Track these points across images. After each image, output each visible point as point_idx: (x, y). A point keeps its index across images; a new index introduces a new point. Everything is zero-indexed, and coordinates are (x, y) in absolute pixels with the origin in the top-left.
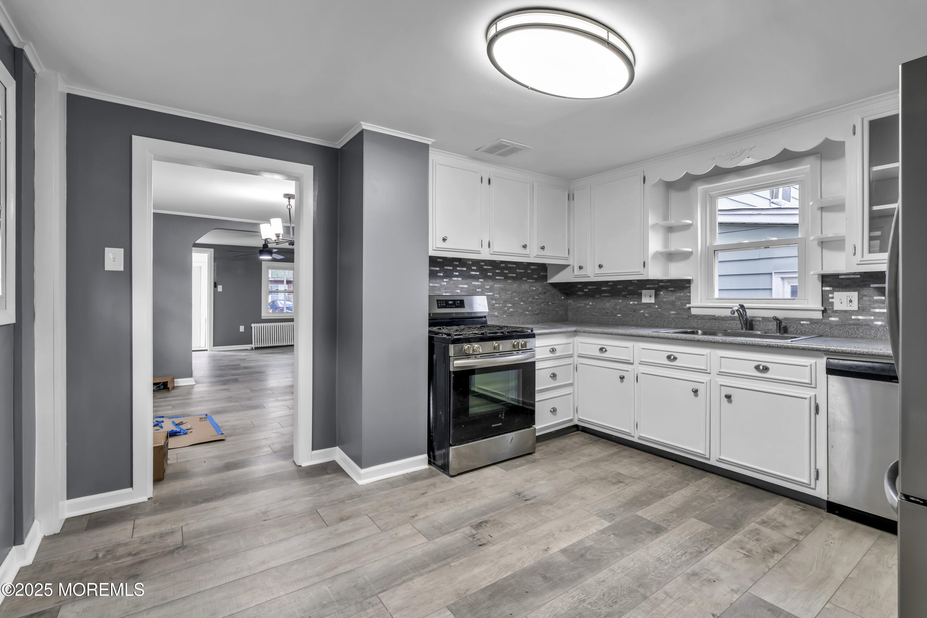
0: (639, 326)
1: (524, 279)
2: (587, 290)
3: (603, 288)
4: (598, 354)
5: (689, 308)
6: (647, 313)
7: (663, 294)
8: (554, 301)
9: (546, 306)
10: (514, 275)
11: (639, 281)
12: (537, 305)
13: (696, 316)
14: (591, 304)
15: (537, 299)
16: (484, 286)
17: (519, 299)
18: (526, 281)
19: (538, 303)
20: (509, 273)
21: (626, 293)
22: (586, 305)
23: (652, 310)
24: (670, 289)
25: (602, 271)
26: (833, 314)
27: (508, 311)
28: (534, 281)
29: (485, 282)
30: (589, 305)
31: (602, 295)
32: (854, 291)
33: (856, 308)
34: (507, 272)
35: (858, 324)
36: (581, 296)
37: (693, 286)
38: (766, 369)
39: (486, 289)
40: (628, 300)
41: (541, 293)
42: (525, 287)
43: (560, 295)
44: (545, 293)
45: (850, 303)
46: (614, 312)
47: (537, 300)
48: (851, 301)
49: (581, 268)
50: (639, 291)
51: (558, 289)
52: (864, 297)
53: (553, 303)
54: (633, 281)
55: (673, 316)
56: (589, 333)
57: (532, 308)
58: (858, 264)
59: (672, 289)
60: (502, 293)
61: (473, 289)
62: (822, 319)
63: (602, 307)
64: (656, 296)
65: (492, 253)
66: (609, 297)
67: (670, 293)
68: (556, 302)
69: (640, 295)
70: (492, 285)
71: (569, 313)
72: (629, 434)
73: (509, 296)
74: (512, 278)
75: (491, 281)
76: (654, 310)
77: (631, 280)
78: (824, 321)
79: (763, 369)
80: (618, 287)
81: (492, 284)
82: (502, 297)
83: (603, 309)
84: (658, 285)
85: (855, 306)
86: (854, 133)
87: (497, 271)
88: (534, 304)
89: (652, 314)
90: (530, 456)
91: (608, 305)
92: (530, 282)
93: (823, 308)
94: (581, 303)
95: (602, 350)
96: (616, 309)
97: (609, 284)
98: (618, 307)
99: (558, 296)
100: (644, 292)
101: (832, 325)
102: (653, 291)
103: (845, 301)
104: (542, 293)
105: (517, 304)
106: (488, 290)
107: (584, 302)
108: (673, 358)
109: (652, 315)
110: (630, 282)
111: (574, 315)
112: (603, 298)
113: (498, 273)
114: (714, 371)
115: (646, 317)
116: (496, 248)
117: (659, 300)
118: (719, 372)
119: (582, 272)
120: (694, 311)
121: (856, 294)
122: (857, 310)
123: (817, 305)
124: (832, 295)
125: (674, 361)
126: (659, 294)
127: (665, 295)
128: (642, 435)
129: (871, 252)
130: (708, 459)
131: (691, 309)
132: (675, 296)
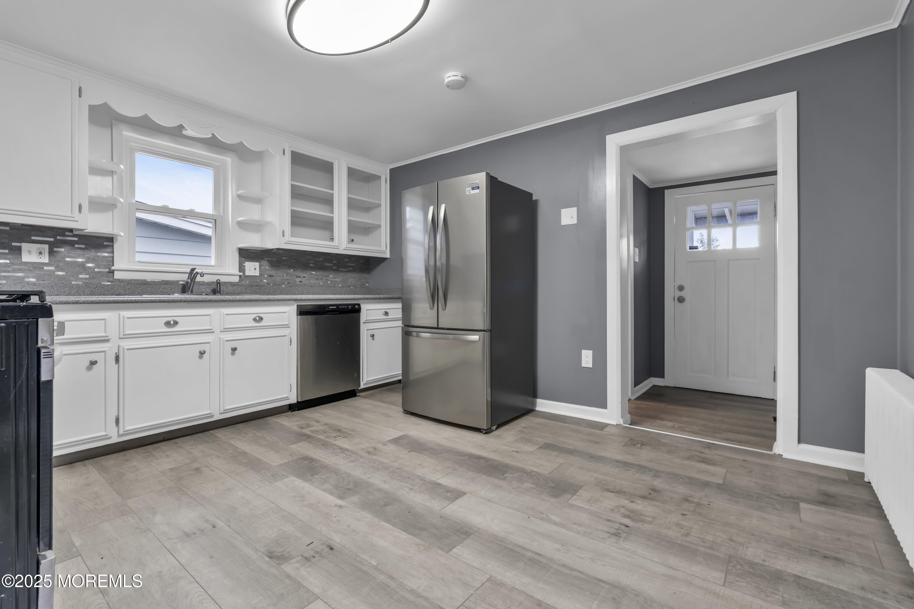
7: (65, 252)
13: (119, 280)
24: (76, 246)
26: (244, 278)
32: (257, 262)
35: (259, 284)
37: (117, 245)
38: (261, 319)
48: (255, 269)
50: (16, 243)
52: (262, 267)
55: (85, 281)
58: (285, 243)
62: (238, 282)
64: (52, 253)
67: (78, 251)
69: (18, 250)
72: (105, 438)
78: (239, 284)
79: (259, 319)
85: (257, 273)
86: (284, 154)
93: (240, 274)
100: (25, 245)
101: (245, 287)
103: (252, 269)
108: (174, 323)
114: (217, 329)
117: (56, 259)
118: (223, 329)
120: (118, 275)
121: (258, 264)
122: (259, 275)
123: (236, 271)
124: (244, 264)
125: (177, 325)
126: (57, 252)
127: (68, 253)
128: (128, 428)
129: (292, 236)
130: (212, 416)
131: (115, 272)
132: (86, 255)
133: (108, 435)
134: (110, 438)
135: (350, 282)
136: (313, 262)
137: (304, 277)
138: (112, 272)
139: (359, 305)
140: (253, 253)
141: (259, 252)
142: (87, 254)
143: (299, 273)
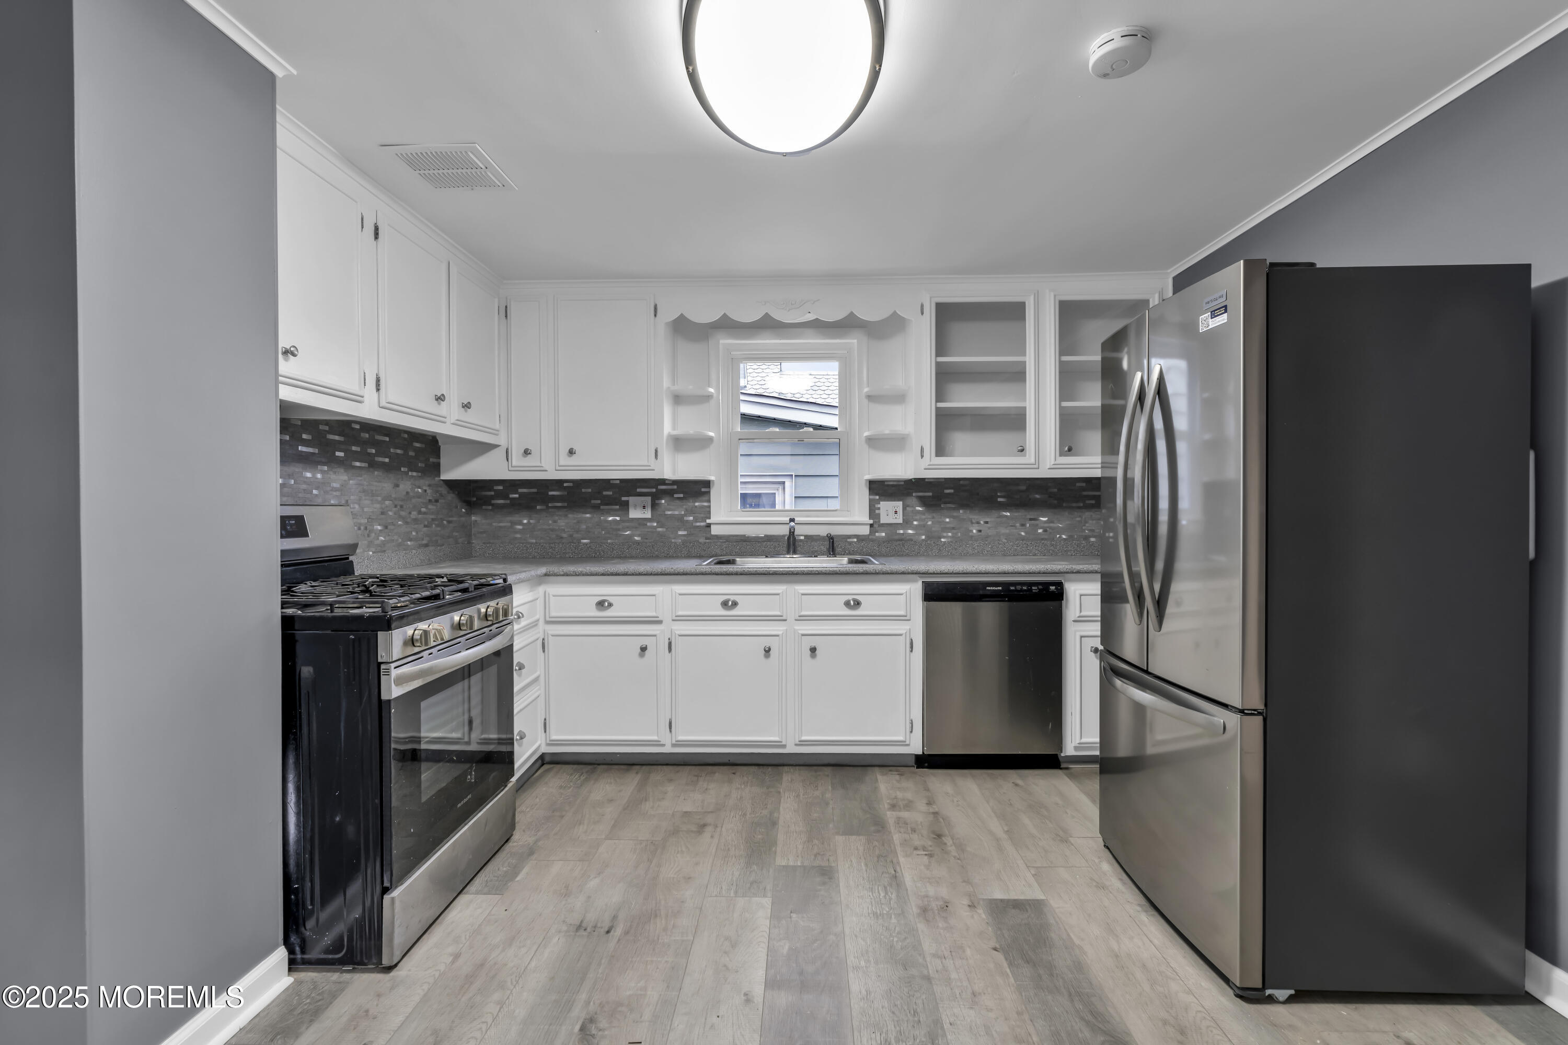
0: (625, 557)
1: (402, 469)
2: (517, 496)
3: (551, 493)
4: (594, 613)
5: (709, 525)
6: (639, 536)
7: (666, 504)
8: (452, 516)
9: (439, 529)
10: (387, 460)
11: (623, 481)
12: (425, 526)
13: (718, 537)
14: (525, 521)
15: (425, 513)
16: (328, 483)
17: (395, 514)
18: (407, 473)
19: (426, 523)
20: (377, 455)
21: (599, 502)
22: (514, 523)
23: (647, 530)
24: (676, 496)
25: (573, 461)
26: (879, 528)
27: (377, 542)
28: (420, 474)
29: (331, 473)
30: (521, 523)
31: (550, 505)
32: (899, 500)
33: (901, 521)
34: (374, 451)
35: (903, 540)
36: (502, 507)
37: (713, 492)
38: (858, 604)
39: (332, 490)
40: (603, 514)
41: (430, 501)
42: (405, 486)
43: (459, 504)
44: (437, 501)
45: (896, 515)
46: (576, 535)
47: (425, 516)
48: (896, 512)
49: (527, 452)
50: (624, 499)
51: (457, 493)
52: (907, 508)
53: (449, 522)
54: (611, 482)
55: (683, 538)
56: (576, 575)
57: (417, 533)
58: (925, 469)
59: (682, 496)
60: (366, 499)
61: (304, 490)
62: (869, 535)
63: (551, 527)
64: (654, 506)
65: (383, 404)
66: (565, 510)
67: (678, 502)
68: (455, 519)
69: (625, 506)
70: (345, 481)
71: (474, 542)
72: (657, 744)
73: (378, 506)
74: (383, 466)
75: (342, 470)
76: (650, 530)
77: (609, 480)
78: (870, 537)
79: (854, 604)
80: (583, 490)
81: (346, 478)
82: (366, 510)
83: (552, 530)
84: (657, 488)
85: (899, 519)
86: (922, 313)
87: (354, 448)
88: (421, 524)
89: (647, 537)
90: (510, 844)
91: (562, 523)
92: (412, 476)
93: (871, 522)
94: (503, 522)
95: (603, 606)
96: (578, 531)
97: (565, 485)
98: (584, 527)
99: (457, 507)
100: (632, 500)
101: (880, 542)
102: (649, 499)
103: (892, 513)
104: (433, 500)
105: (393, 524)
106: (337, 492)
107: (509, 518)
108: (732, 605)
109: (647, 539)
110: (606, 483)
111: (488, 545)
112: (550, 510)
113: (356, 452)
114: (790, 616)
115: (638, 543)
116: (391, 393)
117: (659, 513)
118: (799, 616)
119: (529, 461)
120: (715, 530)
121: (900, 504)
122: (902, 522)
123: (866, 519)
124: (879, 506)
125: (734, 608)
126: (658, 504)
127: (668, 505)
128: (680, 738)
129: (937, 455)
130: (784, 746)
131: (712, 526)
132: (684, 507)
133: (659, 741)
134: (663, 745)
135: (1090, 528)
136: (1003, 494)
137: (986, 522)
138: (709, 526)
139: (1060, 585)
140: (893, 486)
141: (903, 483)
142: (685, 505)
143: (974, 517)
